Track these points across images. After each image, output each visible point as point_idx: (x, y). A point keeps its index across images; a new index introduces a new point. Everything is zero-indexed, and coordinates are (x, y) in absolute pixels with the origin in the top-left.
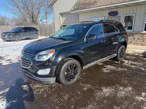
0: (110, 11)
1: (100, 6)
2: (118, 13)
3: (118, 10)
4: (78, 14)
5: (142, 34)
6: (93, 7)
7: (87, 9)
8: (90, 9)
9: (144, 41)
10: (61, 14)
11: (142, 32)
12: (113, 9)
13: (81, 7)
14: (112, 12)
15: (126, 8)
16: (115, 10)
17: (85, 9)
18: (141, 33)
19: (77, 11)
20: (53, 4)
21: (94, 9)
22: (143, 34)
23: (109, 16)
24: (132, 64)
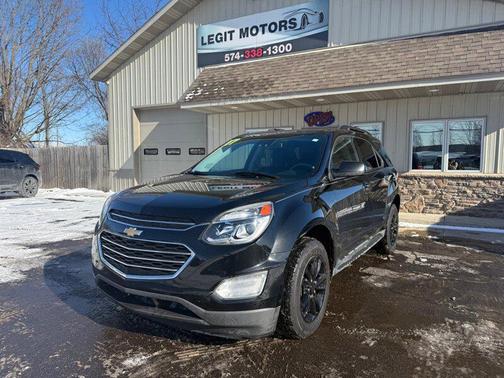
0: (309, 110)
1: (284, 94)
2: (334, 118)
3: (335, 109)
4: (204, 115)
5: (406, 177)
6: (264, 96)
7: (243, 98)
8: (253, 101)
9: (414, 198)
10: (139, 111)
11: (408, 174)
12: (319, 104)
13: (219, 92)
14: (317, 113)
15: (356, 104)
16: (325, 109)
17: (237, 99)
18: (404, 174)
19: (209, 105)
20: (107, 78)
21: (266, 100)
22: (410, 178)
23: (306, 124)
24: (429, 261)
